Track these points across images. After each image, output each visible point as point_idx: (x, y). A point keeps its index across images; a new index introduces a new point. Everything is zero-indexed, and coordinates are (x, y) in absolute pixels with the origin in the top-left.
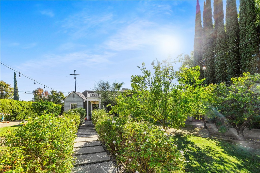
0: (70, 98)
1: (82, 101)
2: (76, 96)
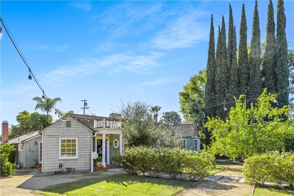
0: (60, 129)
1: (89, 134)
2: (75, 124)
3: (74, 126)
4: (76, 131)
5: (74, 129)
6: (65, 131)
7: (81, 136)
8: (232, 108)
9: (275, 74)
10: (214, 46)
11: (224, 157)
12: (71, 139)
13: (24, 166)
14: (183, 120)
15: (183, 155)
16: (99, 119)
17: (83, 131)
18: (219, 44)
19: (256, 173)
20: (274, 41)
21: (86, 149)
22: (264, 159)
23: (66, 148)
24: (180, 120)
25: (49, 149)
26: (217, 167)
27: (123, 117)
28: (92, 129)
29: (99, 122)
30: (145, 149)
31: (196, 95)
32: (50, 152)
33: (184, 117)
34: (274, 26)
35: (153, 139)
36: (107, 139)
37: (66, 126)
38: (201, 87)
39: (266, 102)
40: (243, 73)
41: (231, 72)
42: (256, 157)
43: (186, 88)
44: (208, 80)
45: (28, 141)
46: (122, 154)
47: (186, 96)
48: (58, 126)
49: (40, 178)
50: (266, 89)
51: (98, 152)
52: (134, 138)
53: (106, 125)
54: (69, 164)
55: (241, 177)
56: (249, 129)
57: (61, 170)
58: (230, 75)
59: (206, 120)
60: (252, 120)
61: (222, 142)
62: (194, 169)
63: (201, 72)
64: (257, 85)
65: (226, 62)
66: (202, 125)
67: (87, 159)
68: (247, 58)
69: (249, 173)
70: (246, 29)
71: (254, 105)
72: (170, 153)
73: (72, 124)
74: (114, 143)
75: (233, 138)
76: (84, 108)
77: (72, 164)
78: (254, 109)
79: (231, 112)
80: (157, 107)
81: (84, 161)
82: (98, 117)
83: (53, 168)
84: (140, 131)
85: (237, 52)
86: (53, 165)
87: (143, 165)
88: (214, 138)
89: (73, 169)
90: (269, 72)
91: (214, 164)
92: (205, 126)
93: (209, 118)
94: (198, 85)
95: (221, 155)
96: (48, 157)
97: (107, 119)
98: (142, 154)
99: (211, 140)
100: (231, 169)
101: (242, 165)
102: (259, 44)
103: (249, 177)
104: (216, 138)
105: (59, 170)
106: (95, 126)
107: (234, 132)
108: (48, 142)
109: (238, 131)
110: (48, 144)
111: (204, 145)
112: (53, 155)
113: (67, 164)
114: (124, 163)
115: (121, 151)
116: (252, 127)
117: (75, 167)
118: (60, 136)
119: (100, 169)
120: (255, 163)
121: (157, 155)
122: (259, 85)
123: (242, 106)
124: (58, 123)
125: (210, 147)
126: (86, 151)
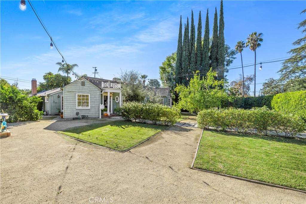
0: (77, 87)
1: (98, 91)
2: (88, 84)
3: (87, 85)
4: (89, 89)
5: (87, 87)
6: (81, 89)
7: (92, 93)
8: (192, 79)
9: (217, 59)
10: (182, 37)
11: (186, 111)
12: (85, 94)
13: (50, 113)
14: (162, 85)
15: (161, 108)
16: (106, 81)
17: (94, 89)
18: (185, 36)
19: (204, 121)
20: (217, 38)
21: (96, 102)
22: (209, 112)
23: (81, 101)
24: (159, 85)
25: (69, 102)
26: (182, 117)
27: (122, 81)
28: (100, 88)
29: (105, 83)
30: (136, 103)
31: (170, 69)
32: (69, 104)
33: (162, 83)
34: (218, 28)
35: (142, 97)
36: (111, 96)
37: (81, 85)
38: (173, 64)
39: (211, 76)
40: (199, 57)
41: (192, 55)
42: (204, 111)
43: (163, 64)
44: (178, 60)
45: (52, 95)
46: (121, 107)
47: (163, 69)
48: (75, 85)
49: (62, 122)
50: (212, 68)
51: (104, 105)
52: (129, 96)
53: (110, 86)
54: (83, 113)
55: (196, 124)
56: (201, 93)
57: (78, 117)
58: (191, 58)
59: (176, 86)
60: (203, 88)
61: (185, 101)
62: (168, 118)
63: (173, 54)
64: (207, 65)
65: (189, 48)
66: (173, 89)
67: (97, 109)
68: (201, 47)
69: (200, 121)
70: (201, 28)
71: (204, 78)
72: (152, 107)
73: (85, 84)
74: (116, 99)
75: (192, 98)
76: (95, 73)
77: (86, 113)
78: (205, 80)
79: (191, 81)
80: (145, 75)
81: (94, 111)
82: (104, 80)
83: (72, 115)
84: (133, 91)
85: (196, 42)
86: (72, 113)
87: (135, 115)
88: (180, 98)
89: (86, 116)
90: (214, 57)
91: (180, 115)
92: (175, 90)
93: (178, 85)
94: (171, 62)
95: (184, 109)
96: (67, 107)
97: (111, 82)
98: (134, 107)
99: (178, 99)
100: (190, 119)
101: (197, 116)
102: (208, 39)
103: (200, 124)
104: (182, 98)
105: (76, 117)
106: (102, 86)
107: (192, 94)
108: (68, 96)
109: (195, 94)
110: (68, 98)
111: (174, 102)
112: (72, 105)
113: (82, 113)
114: (122, 113)
115: (120, 104)
116: (203, 92)
117: (88, 115)
118: (77, 92)
119: (106, 117)
120: (204, 115)
121: (144, 108)
122: (208, 65)
123: (198, 78)
124: (76, 83)
125: (178, 104)
126: (96, 104)
